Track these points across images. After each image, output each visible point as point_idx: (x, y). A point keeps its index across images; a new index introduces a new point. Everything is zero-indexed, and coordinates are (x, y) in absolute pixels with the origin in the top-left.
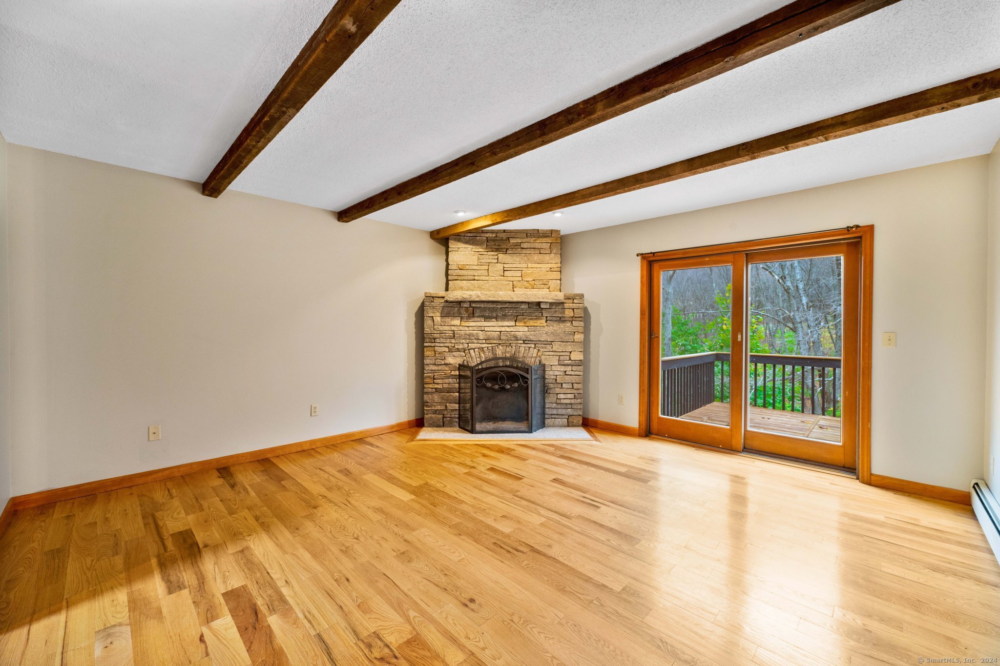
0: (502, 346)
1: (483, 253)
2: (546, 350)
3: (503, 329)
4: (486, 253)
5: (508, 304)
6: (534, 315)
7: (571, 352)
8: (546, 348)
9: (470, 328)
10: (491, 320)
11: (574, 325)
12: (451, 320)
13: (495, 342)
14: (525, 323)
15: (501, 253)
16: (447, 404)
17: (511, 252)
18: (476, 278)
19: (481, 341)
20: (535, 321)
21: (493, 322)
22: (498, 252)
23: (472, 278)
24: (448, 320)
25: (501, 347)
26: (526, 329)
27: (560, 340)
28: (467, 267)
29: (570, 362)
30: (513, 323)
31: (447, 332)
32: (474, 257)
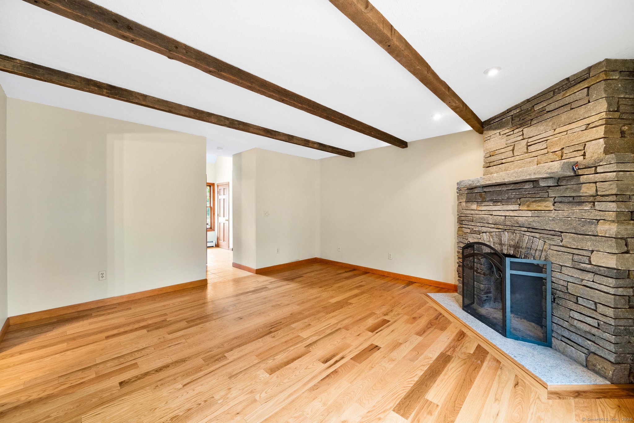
0: (508, 232)
1: (510, 133)
2: (554, 243)
3: (507, 214)
4: (512, 133)
5: (513, 185)
6: (538, 196)
7: (592, 251)
8: (552, 240)
9: (483, 212)
10: (497, 204)
11: (597, 208)
12: (471, 205)
13: (500, 227)
14: (528, 206)
15: (526, 126)
17: (535, 122)
18: (504, 161)
19: (490, 226)
20: (539, 204)
21: (499, 206)
22: (523, 127)
23: (500, 162)
24: (469, 204)
25: (506, 233)
26: (530, 214)
27: (573, 231)
28: (497, 152)
29: (589, 266)
30: (516, 207)
31: (468, 215)
32: (503, 140)
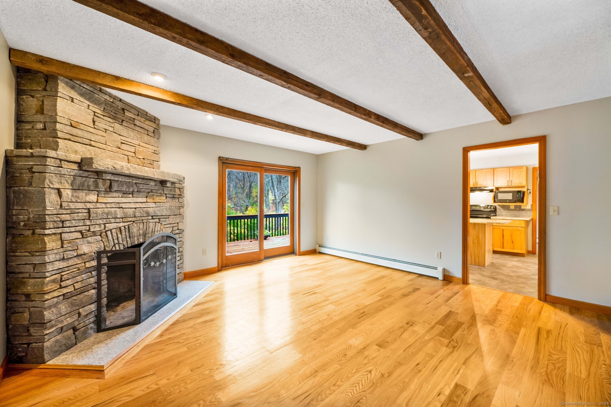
0: (136, 223)
1: (99, 115)
2: (166, 223)
3: (138, 205)
4: (102, 117)
5: (141, 180)
6: (159, 192)
7: (178, 223)
8: (166, 221)
9: (108, 206)
10: (128, 196)
11: (180, 201)
12: (86, 195)
13: (130, 219)
14: (153, 199)
15: (117, 122)
16: (80, 310)
17: (126, 125)
18: (93, 143)
19: (118, 220)
20: (160, 198)
21: (130, 198)
22: (114, 121)
24: (82, 195)
25: (135, 225)
26: (154, 205)
27: (173, 214)
28: (82, 126)
29: (178, 231)
30: (144, 200)
31: (80, 211)
32: (88, 116)
